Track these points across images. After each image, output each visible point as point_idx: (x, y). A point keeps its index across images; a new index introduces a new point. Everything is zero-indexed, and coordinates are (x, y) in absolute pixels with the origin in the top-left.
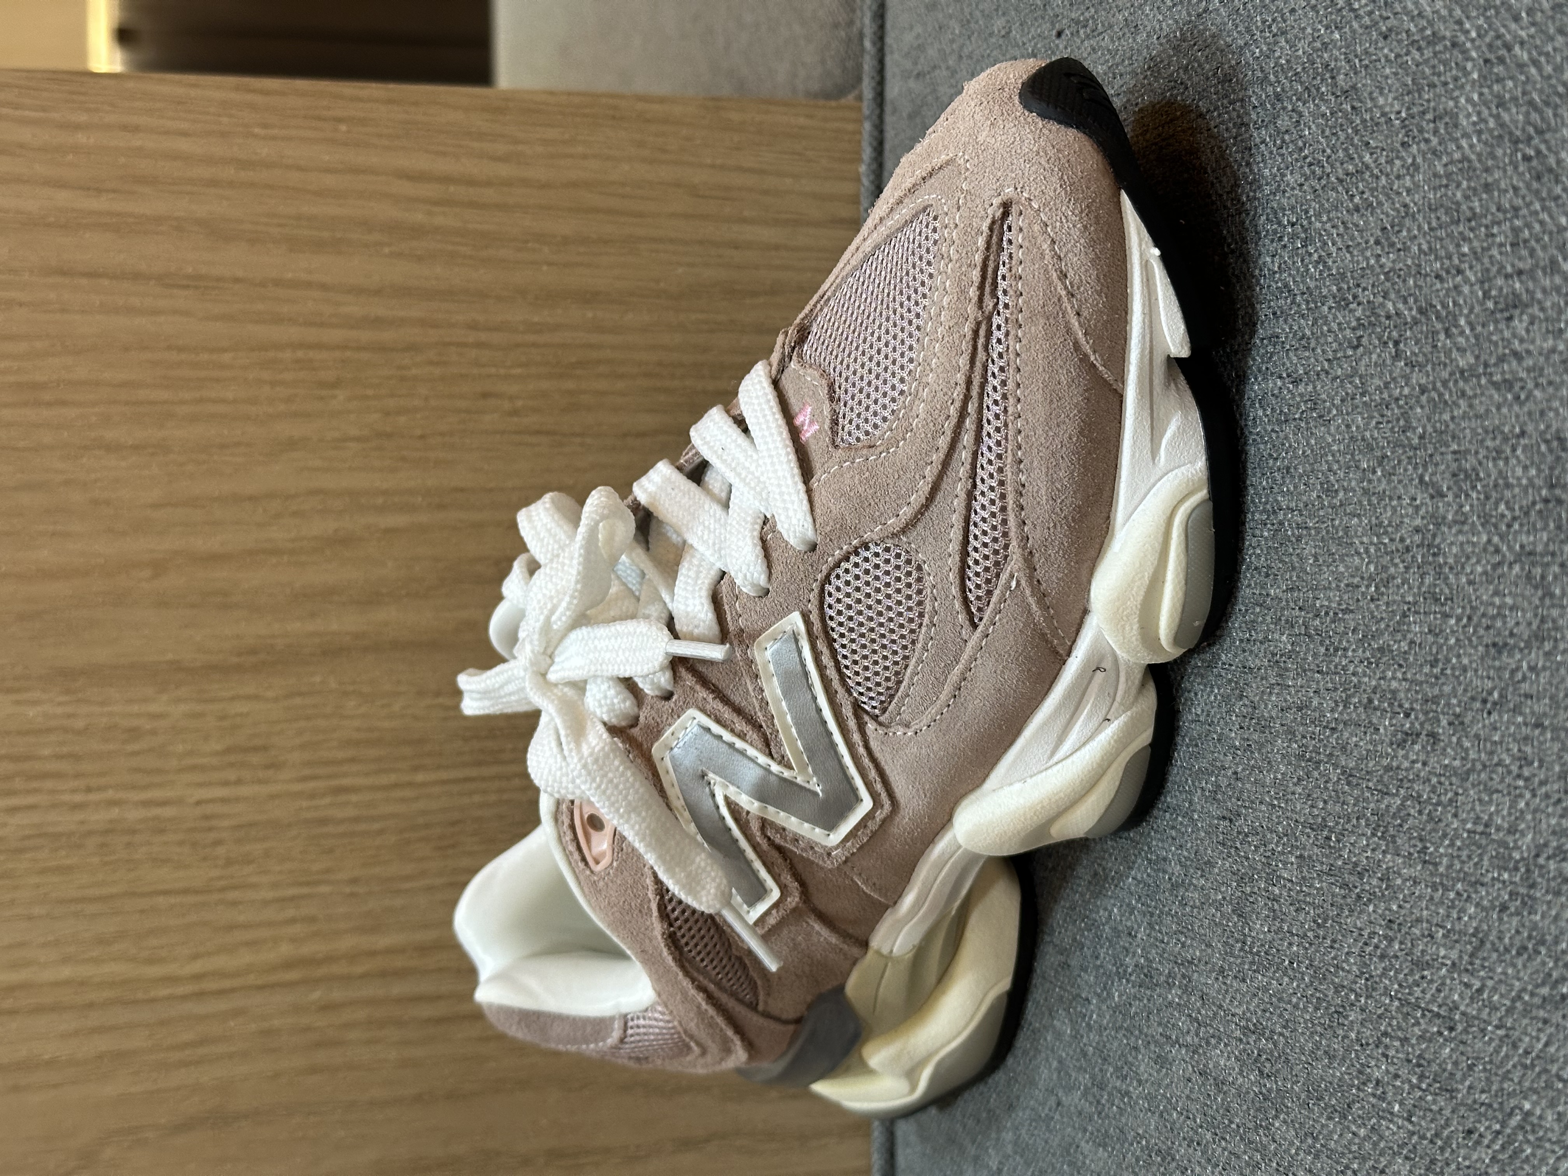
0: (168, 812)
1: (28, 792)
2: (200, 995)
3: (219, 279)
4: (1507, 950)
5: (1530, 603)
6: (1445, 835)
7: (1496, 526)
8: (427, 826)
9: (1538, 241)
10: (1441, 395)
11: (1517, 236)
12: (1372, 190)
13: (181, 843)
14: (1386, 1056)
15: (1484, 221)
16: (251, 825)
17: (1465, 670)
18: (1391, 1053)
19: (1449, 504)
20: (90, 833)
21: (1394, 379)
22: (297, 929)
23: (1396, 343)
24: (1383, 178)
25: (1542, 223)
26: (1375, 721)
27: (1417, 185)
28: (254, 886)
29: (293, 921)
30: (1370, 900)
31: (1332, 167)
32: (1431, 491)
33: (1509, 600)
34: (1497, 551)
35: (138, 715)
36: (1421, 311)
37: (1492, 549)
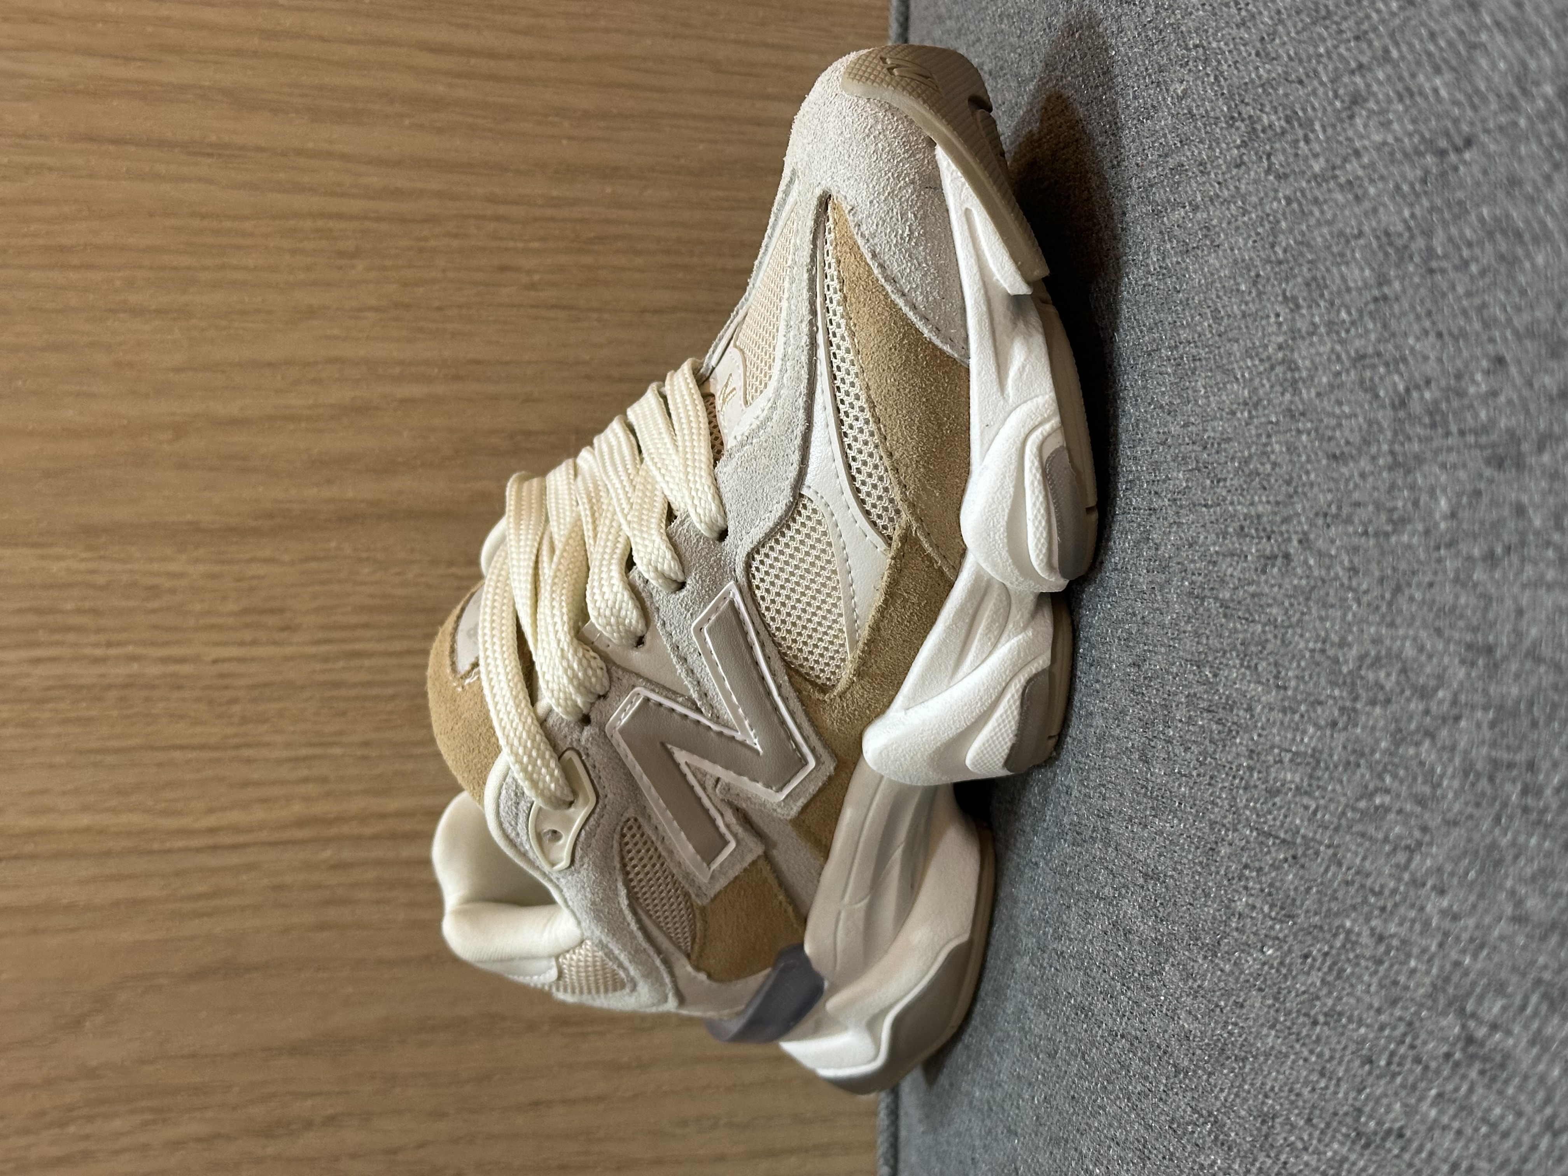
0: (186, 669)
1: (51, 644)
2: (214, 848)
3: (242, 148)
4: (1336, 767)
5: (1362, 407)
6: (1294, 657)
7: (1338, 333)
9: (1374, 31)
10: (1300, 204)
11: (1360, 29)
13: (198, 700)
14: (1246, 888)
16: (266, 685)
17: (1312, 485)
18: (1251, 884)
19: (1303, 316)
20: (109, 687)
21: (1266, 194)
22: (311, 788)
23: (1269, 157)
25: (1378, 11)
28: (268, 745)
29: (306, 780)
32: (1291, 305)
33: (1347, 409)
34: (1339, 358)
35: (159, 574)
36: (1287, 119)
37: (1334, 357)
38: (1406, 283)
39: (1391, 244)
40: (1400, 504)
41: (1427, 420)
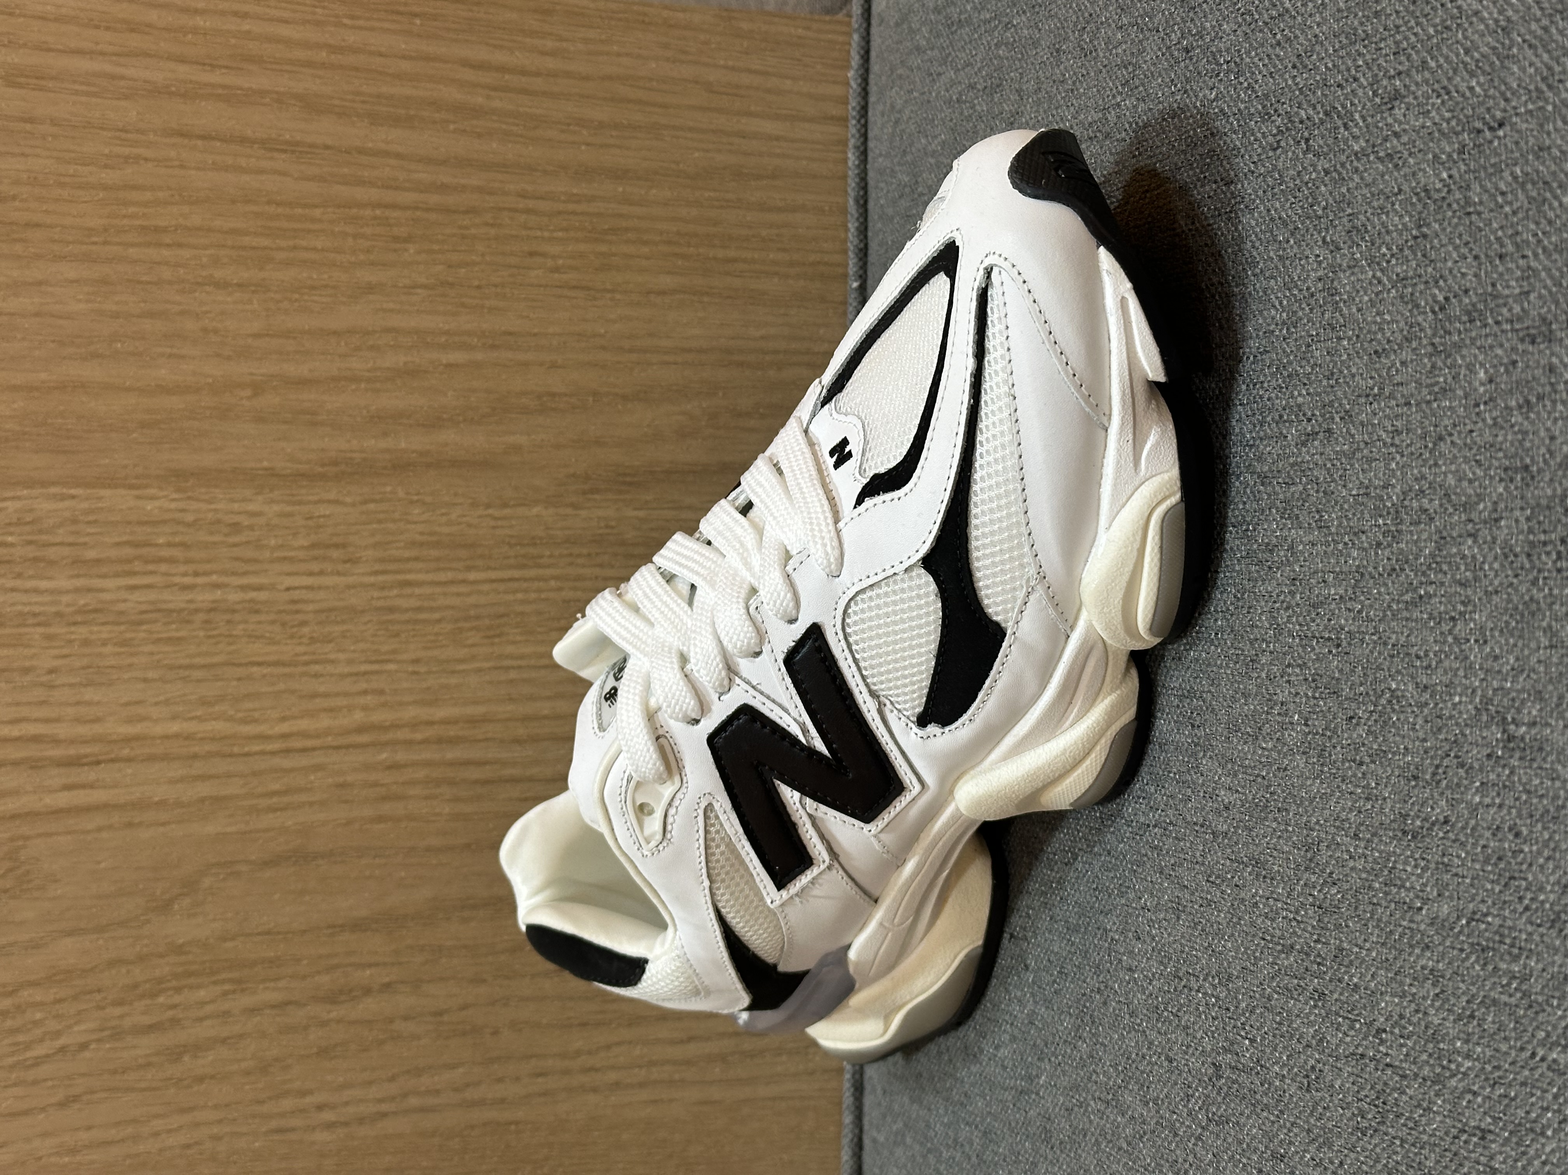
0: (263, 596)
1: (145, 573)
2: (288, 751)
3: (311, 146)
4: (1380, 574)
5: (1402, 315)
6: (1336, 504)
7: (1378, 264)
8: (478, 618)
9: (1413, 48)
10: (1340, 174)
11: (1398, 47)
12: (1290, 27)
13: (273, 622)
14: (1289, 682)
15: (1374, 40)
16: (330, 610)
17: (1353, 376)
18: (1293, 678)
19: (1345, 255)
20: (197, 611)
21: (1304, 168)
22: (369, 699)
23: (1307, 140)
24: (1299, 18)
25: (1415, 34)
26: (1284, 431)
27: (1325, 20)
28: (332, 662)
29: (365, 692)
30: (1278, 568)
31: (1260, 14)
32: (1331, 248)
33: (1387, 317)
34: (1379, 282)
35: (240, 513)
36: (1327, 114)
37: (1376, 282)
38: (1446, 223)
39: (1429, 198)
40: (1442, 380)
41: (1465, 318)
